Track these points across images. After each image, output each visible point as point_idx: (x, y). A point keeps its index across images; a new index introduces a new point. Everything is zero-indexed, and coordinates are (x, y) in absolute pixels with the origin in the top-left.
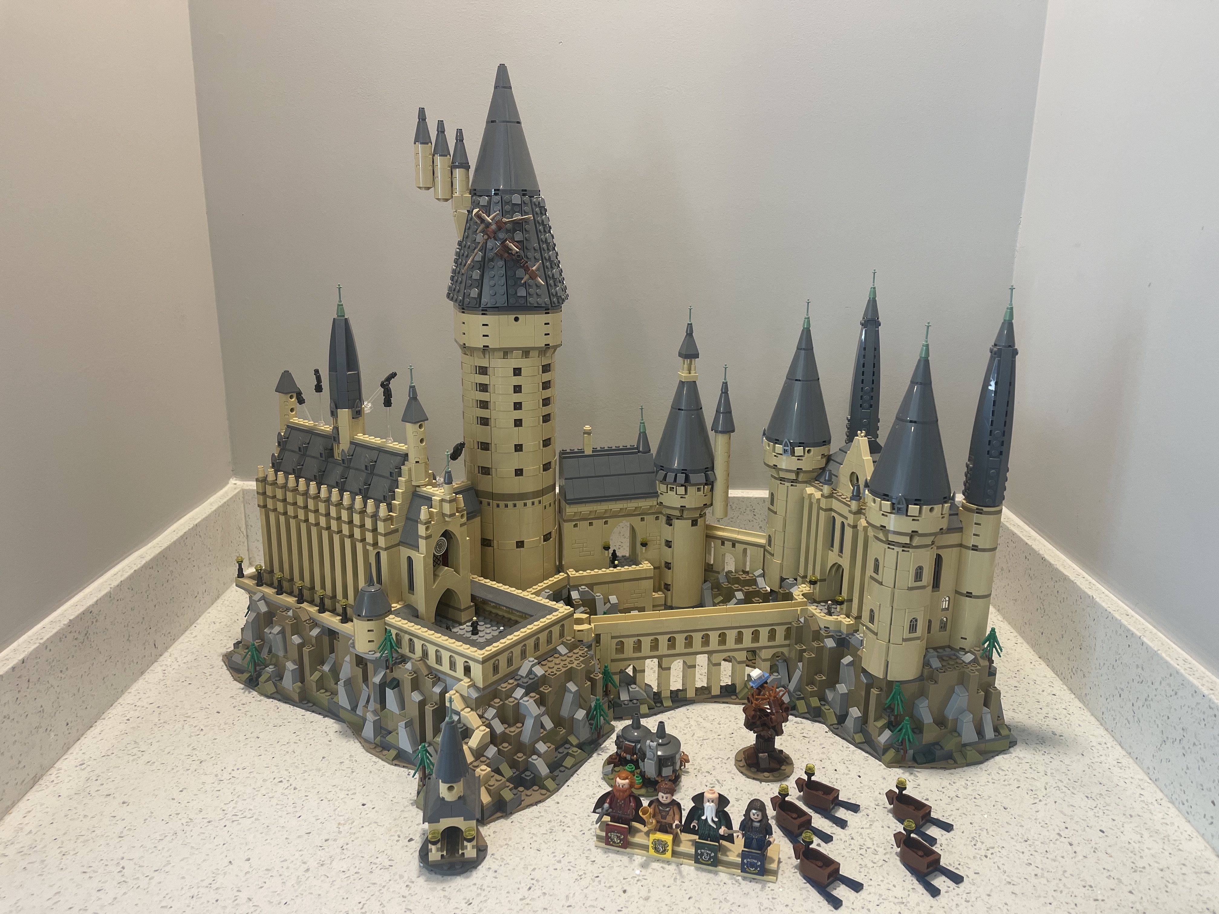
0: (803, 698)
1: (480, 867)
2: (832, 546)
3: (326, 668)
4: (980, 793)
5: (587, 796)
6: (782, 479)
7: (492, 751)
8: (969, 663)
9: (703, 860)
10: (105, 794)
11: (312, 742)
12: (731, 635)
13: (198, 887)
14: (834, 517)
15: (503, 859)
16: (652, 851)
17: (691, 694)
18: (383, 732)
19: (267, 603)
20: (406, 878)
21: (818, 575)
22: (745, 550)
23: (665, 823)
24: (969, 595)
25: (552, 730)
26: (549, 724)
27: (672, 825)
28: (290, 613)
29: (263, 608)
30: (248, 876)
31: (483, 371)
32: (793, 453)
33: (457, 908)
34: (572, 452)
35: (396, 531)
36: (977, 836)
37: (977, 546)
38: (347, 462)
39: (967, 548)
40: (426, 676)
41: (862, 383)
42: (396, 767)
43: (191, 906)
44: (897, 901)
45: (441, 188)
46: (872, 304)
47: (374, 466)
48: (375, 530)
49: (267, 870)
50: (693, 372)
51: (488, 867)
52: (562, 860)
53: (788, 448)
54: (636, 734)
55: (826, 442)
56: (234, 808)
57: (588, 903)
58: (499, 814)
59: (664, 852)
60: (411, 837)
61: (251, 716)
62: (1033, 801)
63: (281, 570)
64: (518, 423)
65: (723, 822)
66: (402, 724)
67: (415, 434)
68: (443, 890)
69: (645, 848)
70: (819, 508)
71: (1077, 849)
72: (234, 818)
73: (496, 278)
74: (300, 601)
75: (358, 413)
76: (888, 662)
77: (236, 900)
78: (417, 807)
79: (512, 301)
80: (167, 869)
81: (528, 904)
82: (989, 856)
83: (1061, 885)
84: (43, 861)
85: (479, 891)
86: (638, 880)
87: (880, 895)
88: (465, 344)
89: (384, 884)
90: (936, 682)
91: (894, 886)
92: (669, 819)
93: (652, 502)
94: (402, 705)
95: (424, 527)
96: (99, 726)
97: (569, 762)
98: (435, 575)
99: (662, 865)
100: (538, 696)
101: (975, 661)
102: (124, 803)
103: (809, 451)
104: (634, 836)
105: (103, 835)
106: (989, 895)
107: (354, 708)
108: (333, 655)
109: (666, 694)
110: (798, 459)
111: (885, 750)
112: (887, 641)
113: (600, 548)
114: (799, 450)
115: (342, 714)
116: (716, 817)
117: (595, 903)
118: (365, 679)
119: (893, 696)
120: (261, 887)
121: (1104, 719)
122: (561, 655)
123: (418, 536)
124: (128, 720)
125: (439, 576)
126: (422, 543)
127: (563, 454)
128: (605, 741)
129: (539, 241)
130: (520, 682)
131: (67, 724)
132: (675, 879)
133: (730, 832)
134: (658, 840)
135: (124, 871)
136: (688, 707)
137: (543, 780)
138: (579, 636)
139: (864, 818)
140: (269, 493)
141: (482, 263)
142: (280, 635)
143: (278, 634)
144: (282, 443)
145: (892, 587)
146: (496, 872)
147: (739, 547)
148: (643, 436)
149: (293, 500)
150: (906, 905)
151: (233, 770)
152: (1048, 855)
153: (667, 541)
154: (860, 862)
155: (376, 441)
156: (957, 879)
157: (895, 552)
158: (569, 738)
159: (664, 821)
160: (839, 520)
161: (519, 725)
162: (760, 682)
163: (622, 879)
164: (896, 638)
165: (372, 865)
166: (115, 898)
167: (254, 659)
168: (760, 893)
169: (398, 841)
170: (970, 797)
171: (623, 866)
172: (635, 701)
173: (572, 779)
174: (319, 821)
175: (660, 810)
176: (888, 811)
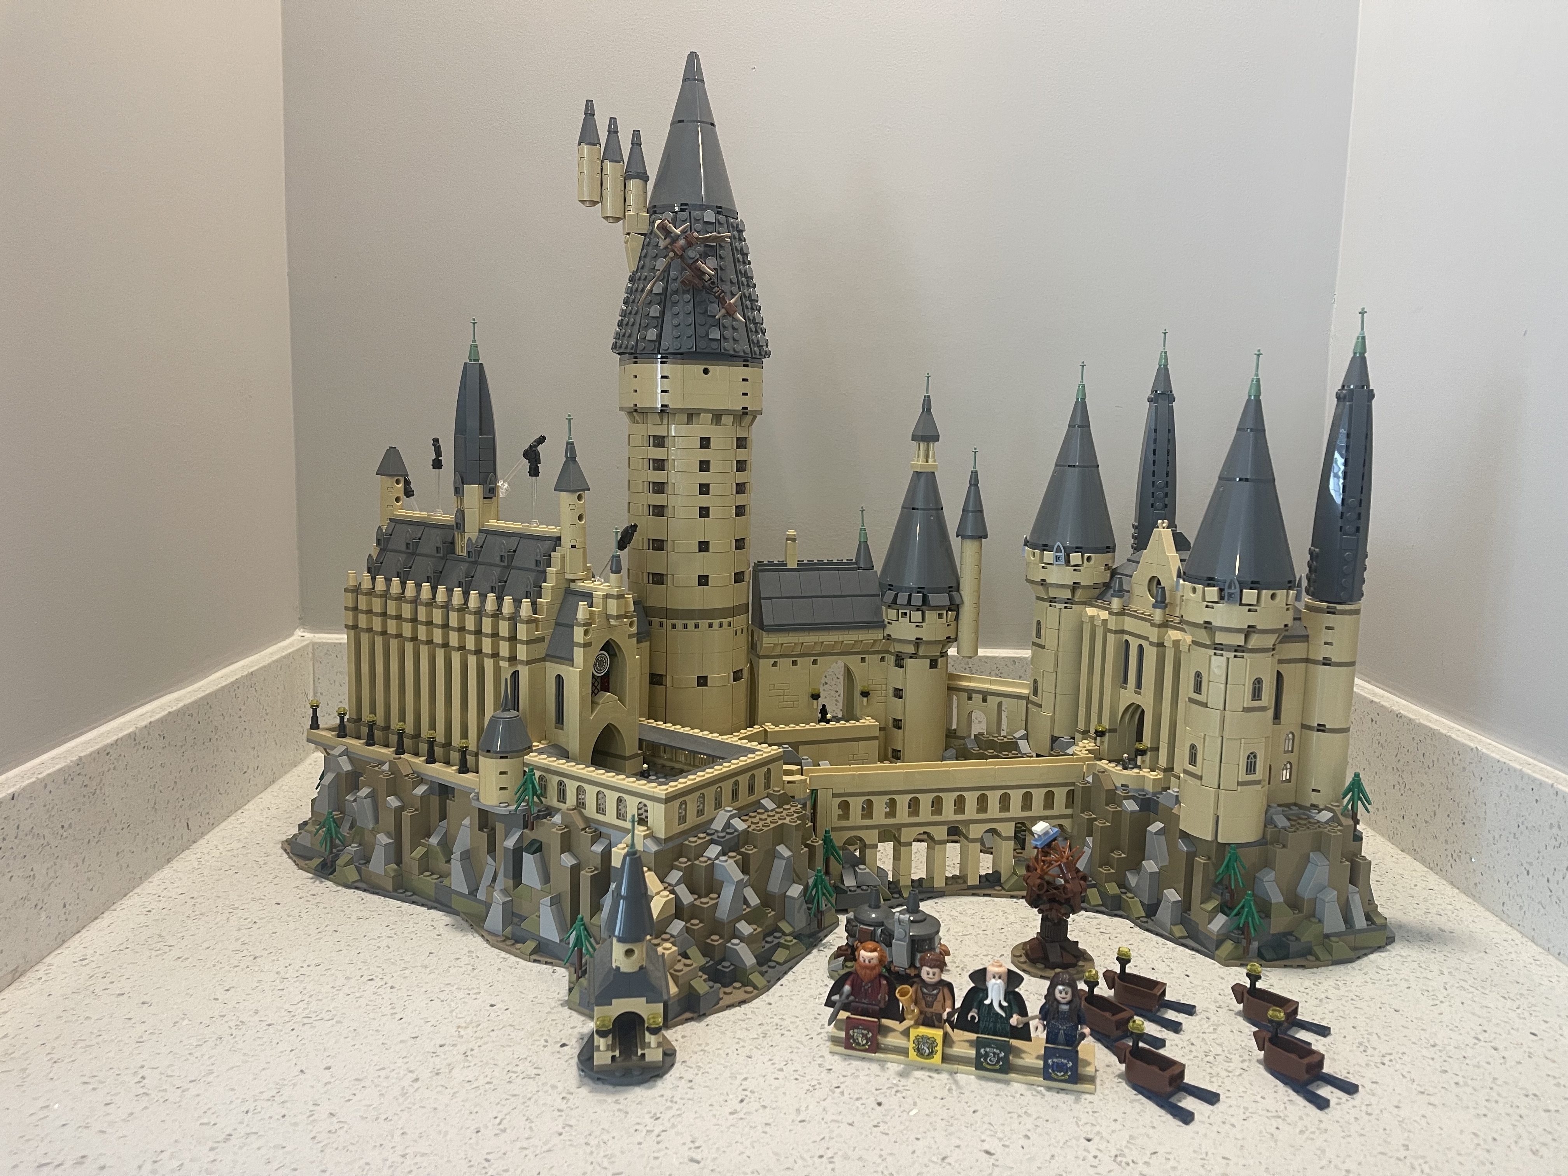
0: (1094, 886)
1: (667, 1076)
2: (1125, 681)
3: (434, 840)
4: (1357, 994)
5: (811, 996)
6: (1052, 600)
7: (677, 926)
8: (1327, 822)
9: (988, 1064)
10: (118, 992)
11: (413, 936)
12: (994, 798)
13: (256, 1100)
14: (1127, 641)
15: (700, 1067)
16: (913, 1054)
17: (939, 883)
18: (516, 920)
19: (351, 760)
20: (560, 1089)
21: (1106, 724)
22: (1000, 704)
23: (932, 1013)
24: (1321, 728)
25: (756, 908)
26: (754, 900)
27: (941, 1015)
28: (386, 767)
29: (346, 766)
30: (329, 1087)
31: (659, 441)
32: (1068, 562)
33: (638, 1124)
34: (771, 563)
35: (541, 639)
36: (1365, 1041)
37: (1329, 659)
38: (476, 551)
39: (1316, 662)
40: (582, 830)
41: (1154, 475)
42: (536, 964)
43: (245, 1123)
44: (1269, 1114)
45: (611, 205)
46: (1163, 374)
47: (513, 556)
48: (513, 638)
49: (357, 1080)
50: (930, 460)
51: (678, 1075)
52: (784, 1068)
53: (1062, 555)
54: (874, 916)
55: (1110, 549)
56: (304, 1009)
57: (829, 1117)
58: (688, 1015)
59: (931, 1054)
60: (563, 1041)
61: (325, 908)
62: (1432, 1003)
63: (373, 710)
64: (704, 512)
65: (1015, 1008)
66: (547, 900)
67: (572, 507)
68: (617, 1102)
69: (904, 1052)
70: (1107, 631)
71: (1506, 1054)
72: (306, 1021)
73: (681, 315)
74: (400, 751)
75: (490, 493)
76: (1218, 817)
77: (313, 1115)
78: (570, 1008)
79: (702, 344)
80: (210, 1078)
81: (741, 1119)
82: (1387, 1063)
83: (1494, 1094)
84: (24, 1070)
85: (669, 1104)
86: (897, 1091)
87: (1246, 1108)
88: (636, 405)
89: (529, 1095)
90: (1284, 846)
91: (1263, 1098)
92: (937, 1007)
93: (878, 635)
94: (546, 878)
95: (582, 629)
96: (107, 918)
97: (780, 955)
98: (594, 703)
99: (928, 1074)
100: (739, 857)
101: (1334, 819)
102: (143, 1003)
103: (1089, 559)
104: (885, 1036)
105: (112, 1041)
106: (1397, 1107)
107: (473, 892)
108: (444, 823)
109: (904, 882)
110: (1075, 570)
111: (1219, 944)
112: (1216, 787)
113: (805, 698)
114: (1075, 558)
115: (456, 902)
116: (1005, 1000)
117: (839, 1118)
118: (492, 849)
119: (1227, 866)
120: (349, 1100)
121: (1506, 912)
122: (767, 810)
123: (572, 644)
124: (150, 911)
125: (598, 704)
126: (578, 654)
127: (759, 565)
128: (826, 936)
129: (737, 272)
130: (715, 837)
131: (65, 906)
132: (950, 1090)
133: (1025, 1019)
134: (922, 1037)
135: (144, 1081)
136: (936, 900)
137: (748, 972)
138: (790, 790)
139: (1204, 1021)
140: (362, 606)
141: (663, 297)
142: (369, 800)
143: (366, 797)
144: (383, 541)
145: (1222, 708)
146: (690, 1081)
147: (993, 701)
148: (864, 548)
149: (397, 611)
150: (1284, 1120)
151: (302, 967)
152: (1468, 1061)
153: (896, 690)
154: (1209, 1070)
155: (516, 526)
156: (1350, 1089)
157: (1224, 659)
158: (780, 924)
159: (929, 1010)
160: (1134, 643)
161: (715, 896)
162: (1046, 840)
163: (873, 1090)
164: (1228, 781)
165: (510, 1074)
166: (131, 1114)
167: (331, 834)
168: (1073, 1105)
169: (545, 1046)
170: (1345, 999)
171: (873, 1076)
172: (864, 888)
173: (786, 977)
174: (430, 1024)
175: (923, 993)
176: (1236, 1014)
